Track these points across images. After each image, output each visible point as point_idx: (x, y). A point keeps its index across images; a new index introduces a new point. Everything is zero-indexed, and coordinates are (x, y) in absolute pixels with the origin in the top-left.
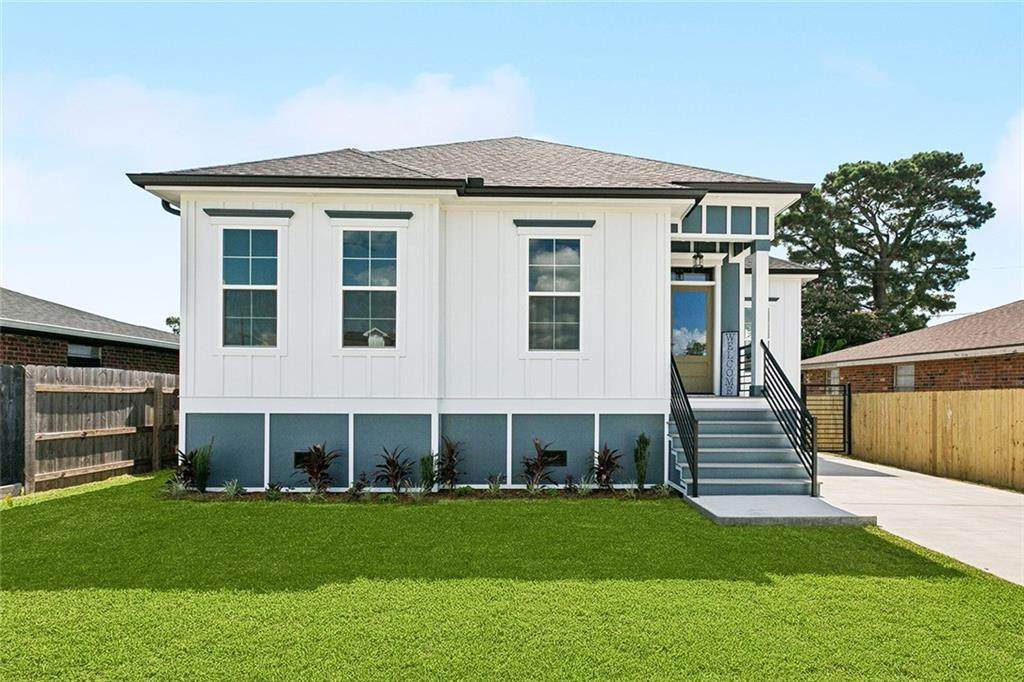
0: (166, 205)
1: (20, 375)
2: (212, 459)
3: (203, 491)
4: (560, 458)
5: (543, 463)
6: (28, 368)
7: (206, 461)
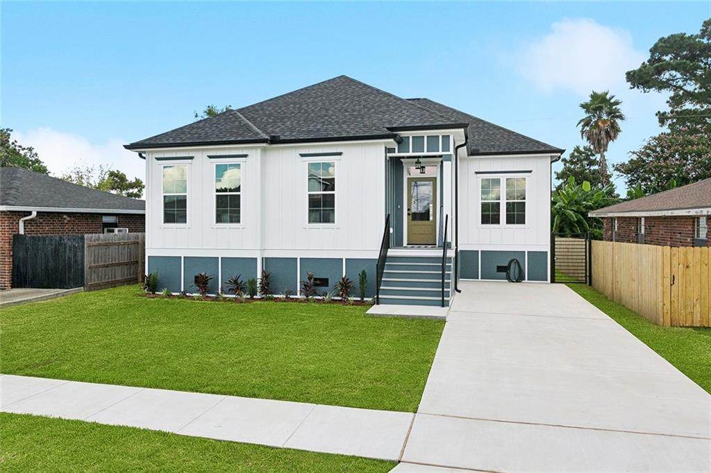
0: (140, 155)
1: (82, 238)
2: (158, 278)
3: (154, 293)
4: (324, 282)
5: (316, 284)
6: (86, 236)
7: (155, 279)
